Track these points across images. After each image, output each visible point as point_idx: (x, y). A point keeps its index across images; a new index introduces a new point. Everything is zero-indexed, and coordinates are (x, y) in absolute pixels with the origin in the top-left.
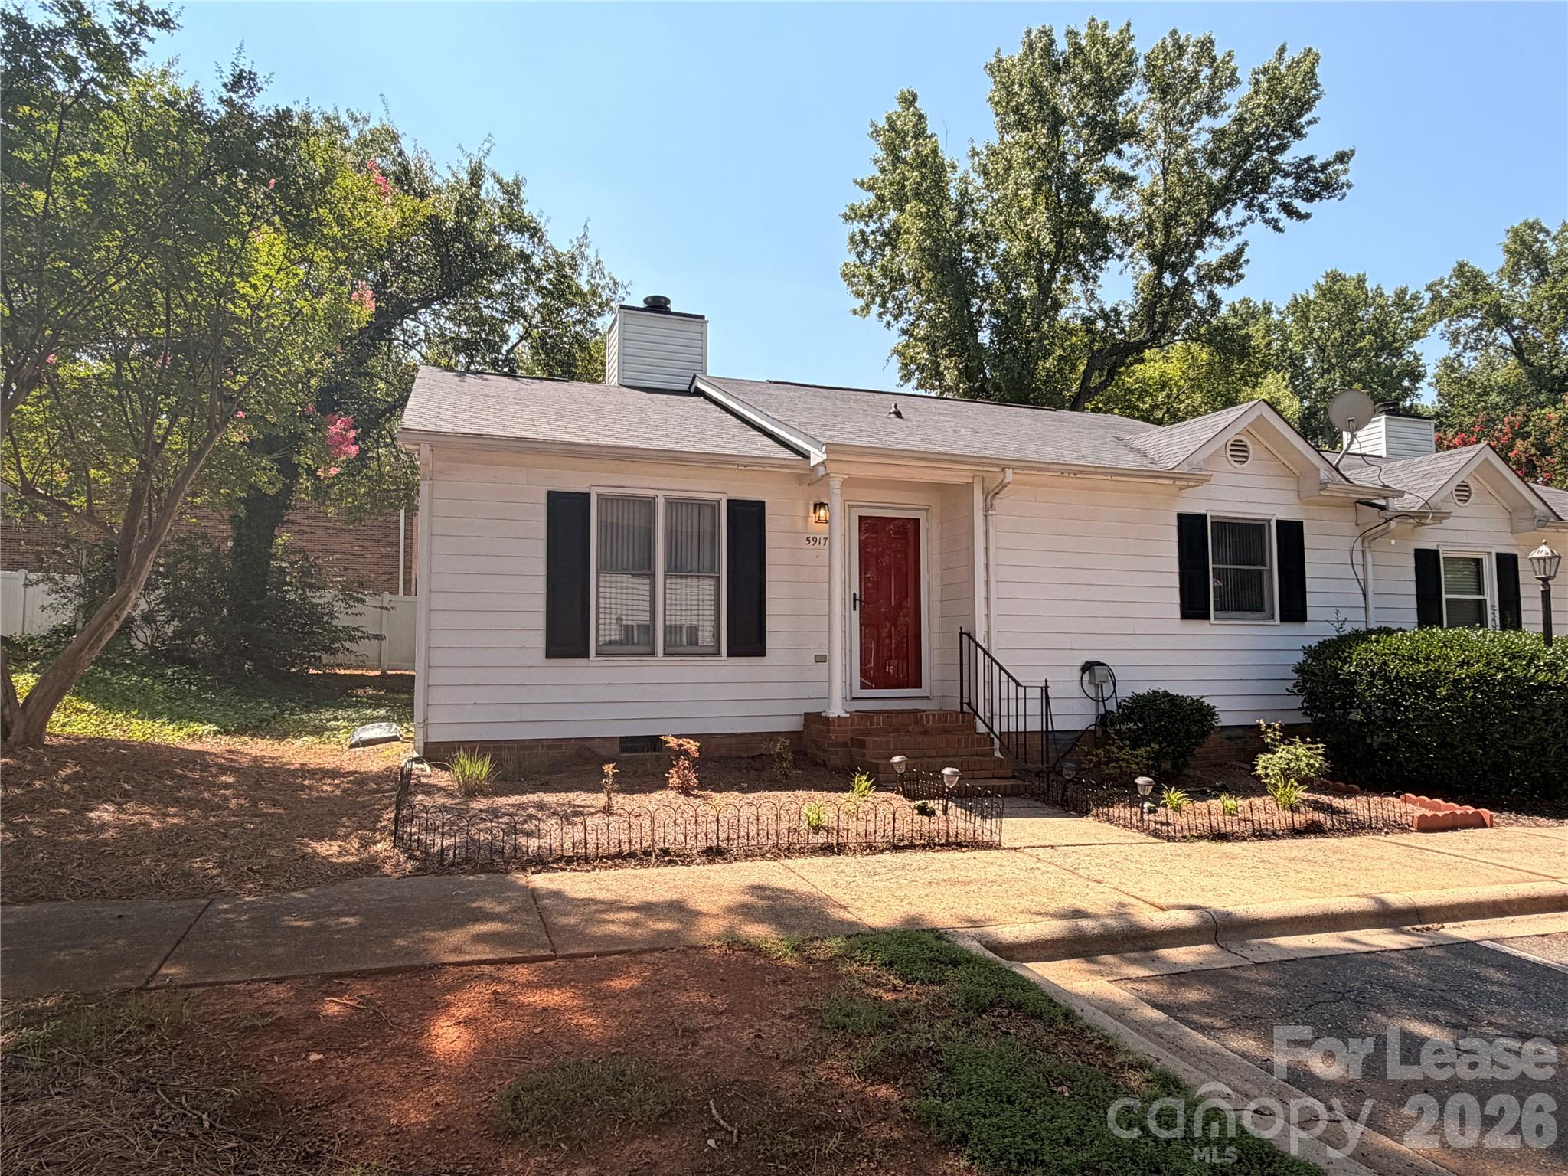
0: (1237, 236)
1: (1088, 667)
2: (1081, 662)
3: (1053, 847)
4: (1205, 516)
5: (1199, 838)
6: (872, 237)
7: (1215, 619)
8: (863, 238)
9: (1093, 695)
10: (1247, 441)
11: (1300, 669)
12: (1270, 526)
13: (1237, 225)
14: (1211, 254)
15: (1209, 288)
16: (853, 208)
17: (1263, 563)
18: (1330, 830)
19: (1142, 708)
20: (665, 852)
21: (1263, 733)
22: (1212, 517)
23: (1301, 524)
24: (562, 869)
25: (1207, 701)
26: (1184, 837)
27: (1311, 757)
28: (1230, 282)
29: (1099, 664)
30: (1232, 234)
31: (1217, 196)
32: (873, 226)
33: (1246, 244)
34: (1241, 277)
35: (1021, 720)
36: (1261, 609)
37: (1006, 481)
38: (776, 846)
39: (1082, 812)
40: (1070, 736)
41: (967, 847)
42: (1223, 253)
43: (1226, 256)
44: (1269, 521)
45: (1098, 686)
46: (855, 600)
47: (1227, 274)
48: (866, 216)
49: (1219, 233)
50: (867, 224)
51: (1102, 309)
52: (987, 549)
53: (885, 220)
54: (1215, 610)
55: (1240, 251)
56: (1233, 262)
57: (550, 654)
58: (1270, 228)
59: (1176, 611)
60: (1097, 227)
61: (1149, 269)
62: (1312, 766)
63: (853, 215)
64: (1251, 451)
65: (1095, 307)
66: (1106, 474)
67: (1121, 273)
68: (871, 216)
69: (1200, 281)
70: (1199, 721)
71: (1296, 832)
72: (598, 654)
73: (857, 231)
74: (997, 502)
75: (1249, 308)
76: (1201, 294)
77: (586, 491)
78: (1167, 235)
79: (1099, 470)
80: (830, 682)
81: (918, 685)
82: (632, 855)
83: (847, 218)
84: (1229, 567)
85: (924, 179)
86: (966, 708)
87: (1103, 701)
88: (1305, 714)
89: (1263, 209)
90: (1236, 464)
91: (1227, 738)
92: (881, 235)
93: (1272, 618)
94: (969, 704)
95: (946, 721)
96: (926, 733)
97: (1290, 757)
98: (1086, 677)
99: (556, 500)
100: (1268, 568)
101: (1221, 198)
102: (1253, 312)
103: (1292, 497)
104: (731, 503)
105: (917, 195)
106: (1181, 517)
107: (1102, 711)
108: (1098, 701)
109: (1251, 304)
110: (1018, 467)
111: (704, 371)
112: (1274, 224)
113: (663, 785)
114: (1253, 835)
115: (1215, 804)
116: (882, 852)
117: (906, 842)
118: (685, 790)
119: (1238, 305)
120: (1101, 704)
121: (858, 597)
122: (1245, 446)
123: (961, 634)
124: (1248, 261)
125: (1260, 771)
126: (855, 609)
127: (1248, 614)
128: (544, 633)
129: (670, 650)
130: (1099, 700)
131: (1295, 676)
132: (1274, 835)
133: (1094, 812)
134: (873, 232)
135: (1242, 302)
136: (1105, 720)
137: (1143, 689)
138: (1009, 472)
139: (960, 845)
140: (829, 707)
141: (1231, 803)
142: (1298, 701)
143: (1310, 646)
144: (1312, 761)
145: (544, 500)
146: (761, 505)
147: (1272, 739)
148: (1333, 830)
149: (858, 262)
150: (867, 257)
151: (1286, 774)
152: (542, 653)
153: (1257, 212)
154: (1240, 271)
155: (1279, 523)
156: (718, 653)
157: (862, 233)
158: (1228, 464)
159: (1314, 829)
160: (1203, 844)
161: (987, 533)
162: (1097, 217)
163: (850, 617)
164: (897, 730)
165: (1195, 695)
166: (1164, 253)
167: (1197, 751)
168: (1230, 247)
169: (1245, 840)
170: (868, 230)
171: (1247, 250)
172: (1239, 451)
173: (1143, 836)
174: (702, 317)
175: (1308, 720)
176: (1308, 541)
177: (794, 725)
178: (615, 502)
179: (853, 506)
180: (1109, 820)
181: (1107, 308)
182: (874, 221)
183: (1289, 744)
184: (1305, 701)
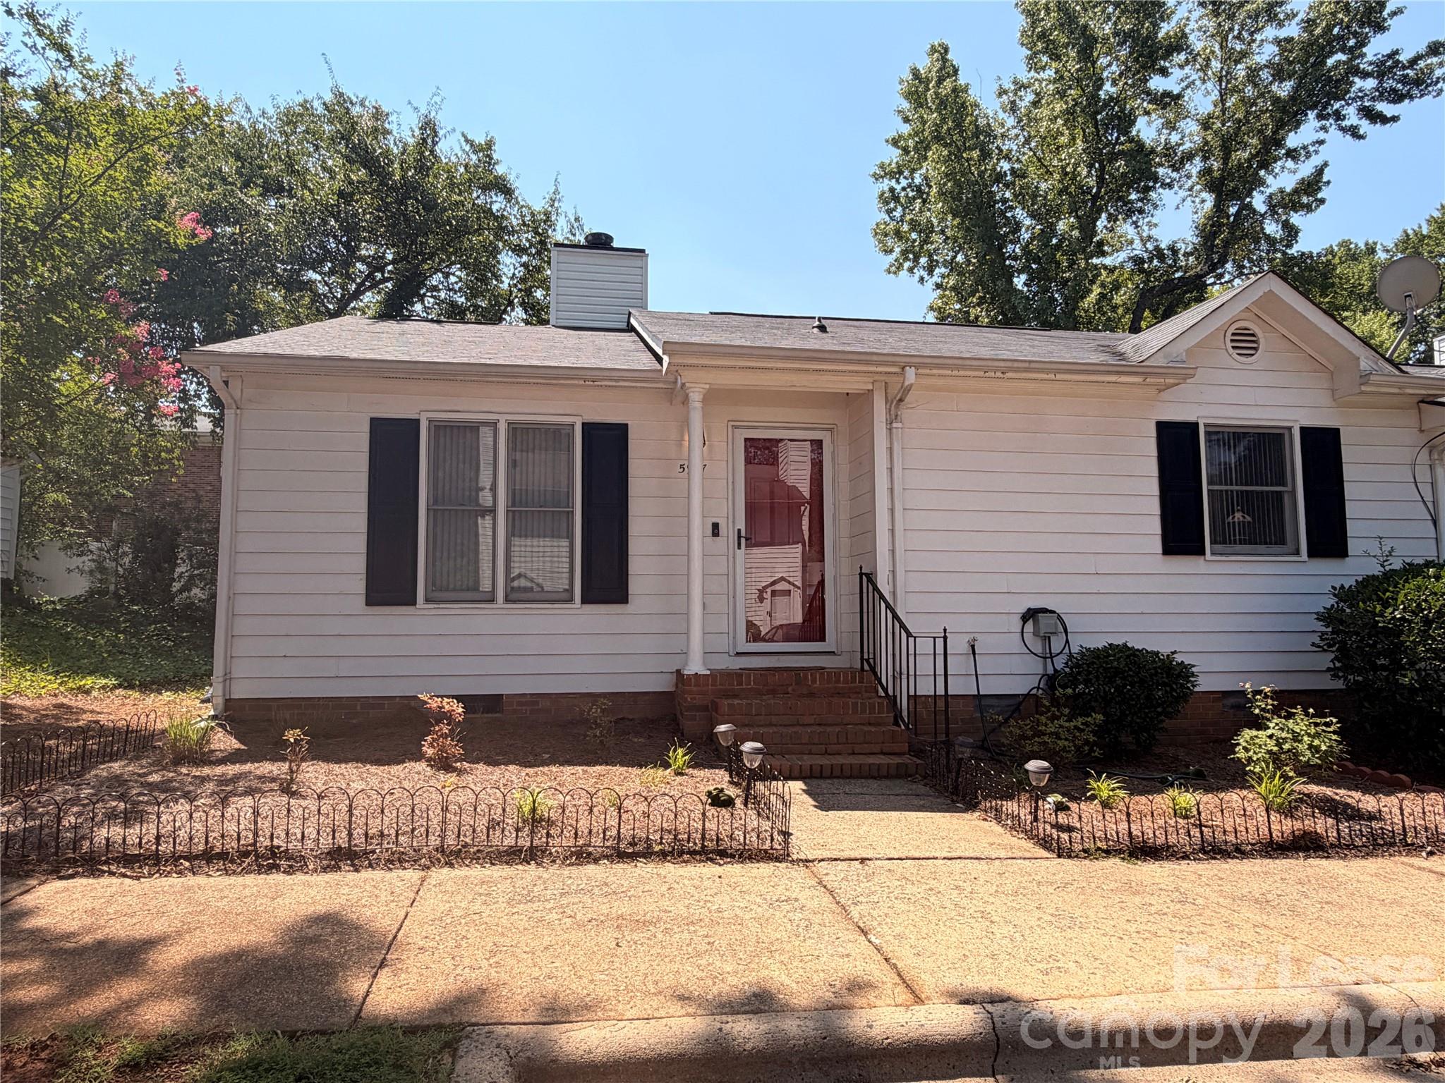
0: (1314, 157)
1: (1031, 615)
2: (1023, 610)
3: (863, 860)
4: (1196, 425)
5: (1108, 853)
6: (903, 194)
7: (1213, 554)
8: (893, 195)
9: (1038, 650)
10: (1255, 329)
11: (1327, 617)
12: (1291, 435)
13: (1314, 144)
14: (1283, 178)
15: (1284, 218)
16: (882, 166)
17: (1284, 484)
18: (1332, 846)
19: (1088, 665)
20: (273, 851)
21: (1250, 701)
22: (1206, 425)
23: (1338, 430)
24: (112, 874)
25: (1179, 658)
26: (1084, 851)
27: (1317, 735)
28: (1308, 208)
29: (1045, 611)
30: (1308, 155)
31: (1284, 110)
32: (904, 183)
33: (1326, 164)
34: (1322, 201)
35: (940, 680)
36: (1282, 542)
37: (907, 383)
38: (441, 849)
39: (971, 806)
40: (1004, 702)
41: (732, 856)
42: (1299, 176)
43: (1303, 179)
44: (1290, 429)
45: (1046, 639)
46: (739, 537)
47: (1305, 200)
48: (896, 174)
49: (1292, 154)
50: (898, 182)
51: (1157, 248)
52: (891, 470)
53: (916, 175)
54: (1213, 542)
55: (1320, 171)
56: (1312, 185)
57: (369, 602)
58: (1348, 137)
59: (1157, 545)
60: (1141, 155)
61: (1209, 199)
62: (1317, 749)
63: (882, 173)
64: (1262, 341)
65: (1150, 246)
66: (1047, 371)
67: (1178, 208)
68: (901, 173)
69: (1272, 208)
70: (1164, 684)
71: (1274, 848)
72: (427, 600)
73: (886, 189)
74: (905, 413)
75: (1350, 250)
76: (1274, 225)
77: (415, 416)
78: (1226, 160)
79: (1033, 365)
80: (688, 634)
81: (823, 639)
82: (223, 856)
83: (877, 177)
84: (1235, 488)
85: (944, 120)
86: (866, 667)
87: (1052, 658)
88: (1335, 676)
89: (1338, 116)
90: (1242, 359)
91: (1232, 707)
92: (913, 191)
93: (1297, 552)
94: (868, 661)
95: (838, 681)
96: (811, 695)
97: (1284, 735)
98: (1029, 626)
99: (380, 428)
100: (1289, 488)
101: (1289, 114)
102: (1354, 254)
103: (1325, 399)
104: (586, 427)
105: (938, 138)
106: (1162, 427)
107: (1050, 671)
108: (1045, 658)
109: (1352, 246)
110: (925, 366)
111: (643, 306)
112: (1354, 132)
113: (418, 756)
114: (1203, 850)
115: (1162, 801)
116: (596, 861)
117: (639, 848)
118: (444, 764)
119: (1336, 249)
120: (1049, 661)
121: (743, 533)
122: (1253, 335)
123: (861, 574)
124: (1328, 182)
125: (1242, 755)
126: (739, 547)
127: (1262, 548)
128: (364, 576)
129: (514, 596)
130: (1048, 656)
131: (1319, 626)
132: (1239, 852)
133: (982, 806)
134: (904, 189)
135: (1340, 245)
136: (1051, 681)
137: (1099, 643)
138: (911, 373)
139: (723, 854)
140: (686, 664)
141: (1186, 799)
142: (1326, 660)
143: (1342, 587)
144: (1316, 742)
145: (366, 428)
146: (623, 428)
147: (1263, 710)
148: (1340, 846)
149: (887, 219)
150: (898, 214)
151: (1276, 759)
152: (363, 599)
153: (1331, 121)
154: (1319, 196)
155: (1305, 431)
156: (570, 600)
157: (892, 190)
158: (1230, 358)
159: (1307, 845)
160: (1113, 863)
161: (891, 450)
162: (1140, 145)
163: (734, 558)
164: (773, 692)
165: (1165, 650)
166: (1222, 178)
167: (1167, 723)
168: (1306, 169)
169: (1186, 857)
170: (898, 188)
171: (1326, 171)
172: (1245, 342)
173: (1029, 845)
174: (642, 251)
175: (1339, 685)
176: (1347, 454)
177: (660, 684)
178: (448, 430)
179: (737, 427)
180: (998, 820)
181: (1163, 246)
182: (905, 178)
183: (1287, 718)
184: (1336, 658)
